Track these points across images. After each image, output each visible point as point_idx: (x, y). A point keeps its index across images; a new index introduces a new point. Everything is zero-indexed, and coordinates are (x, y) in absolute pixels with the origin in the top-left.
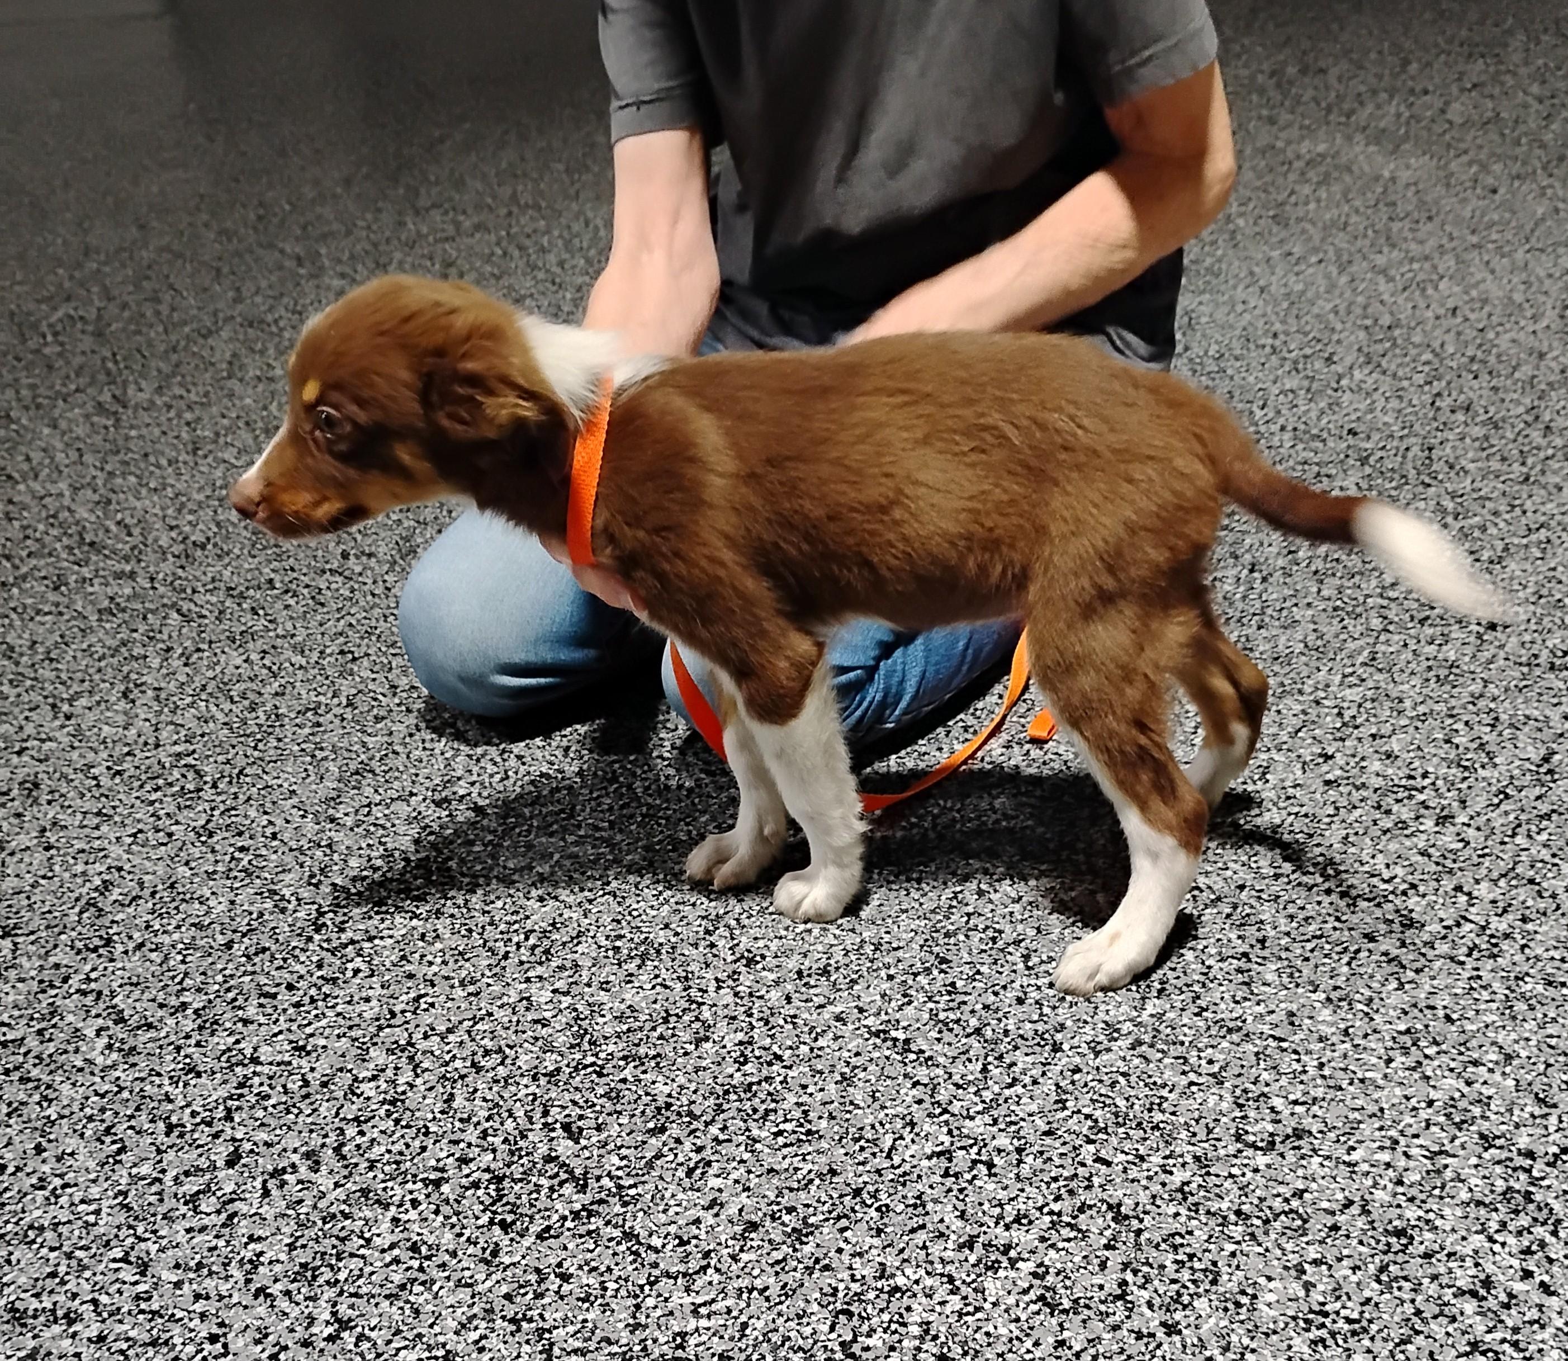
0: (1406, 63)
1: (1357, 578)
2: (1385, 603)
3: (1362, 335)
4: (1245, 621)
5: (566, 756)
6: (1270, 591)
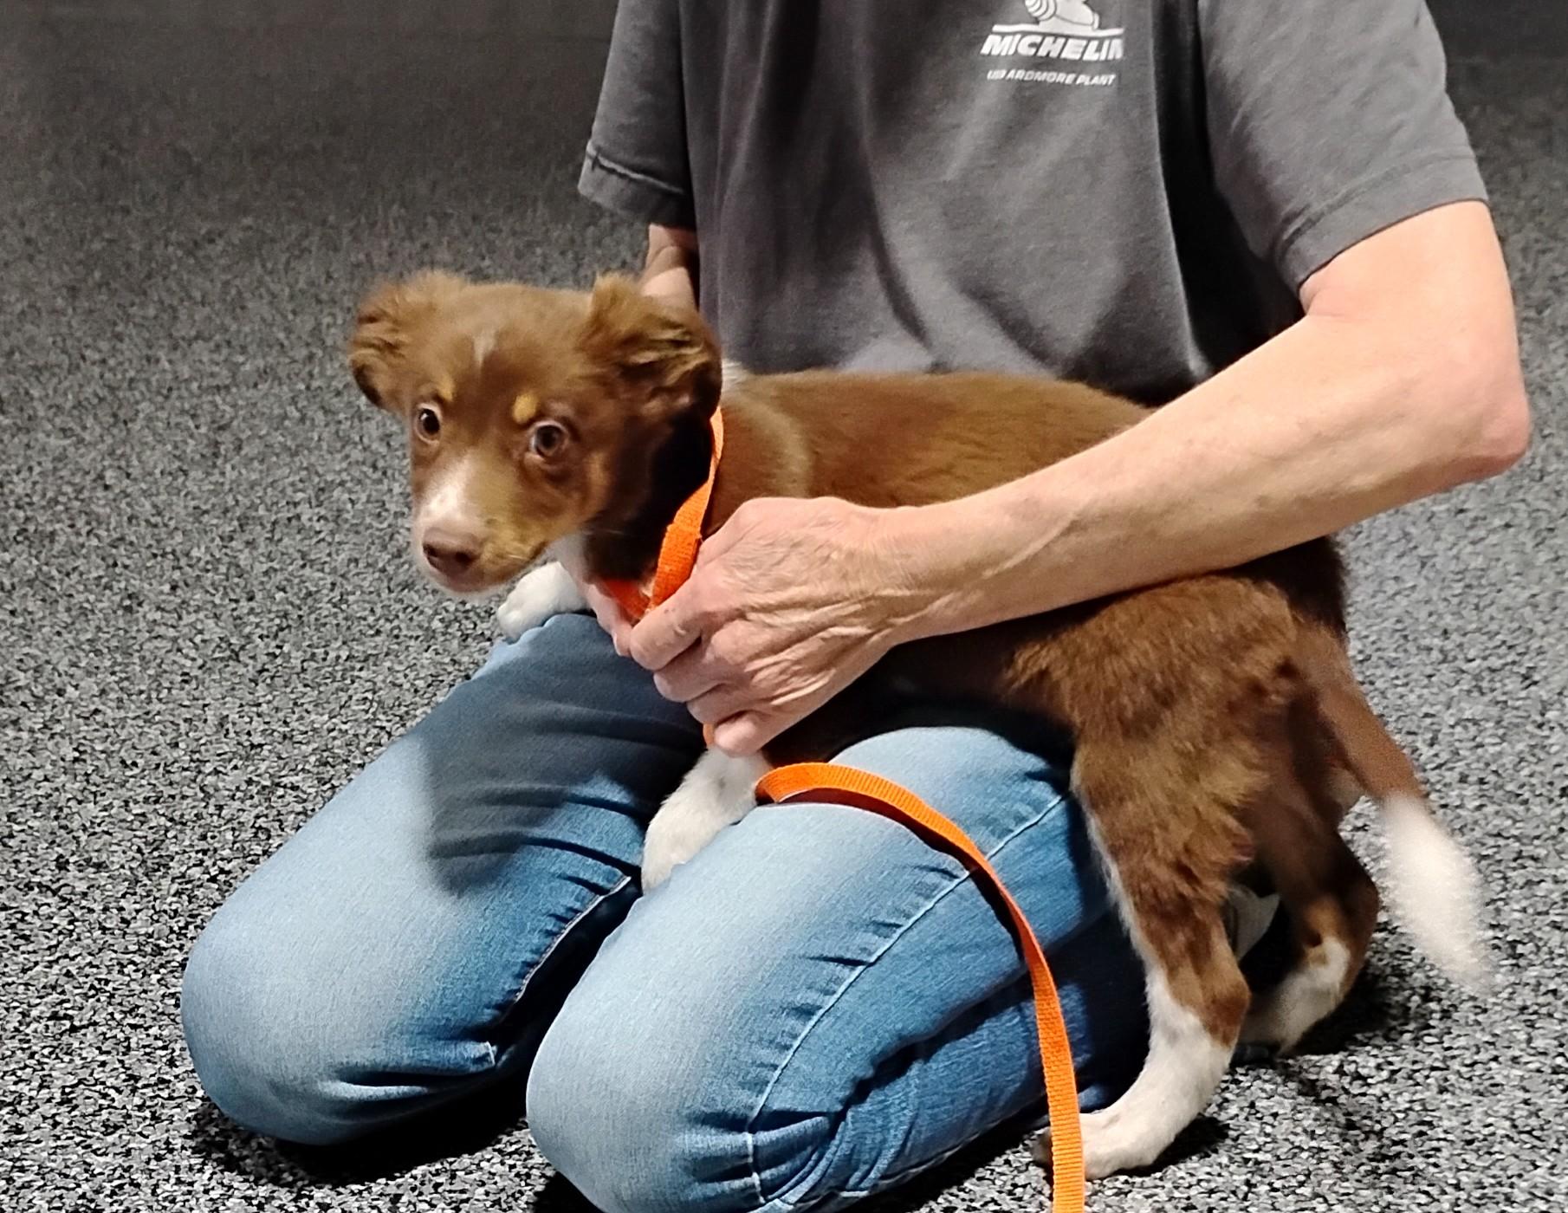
6: (1455, 1032)
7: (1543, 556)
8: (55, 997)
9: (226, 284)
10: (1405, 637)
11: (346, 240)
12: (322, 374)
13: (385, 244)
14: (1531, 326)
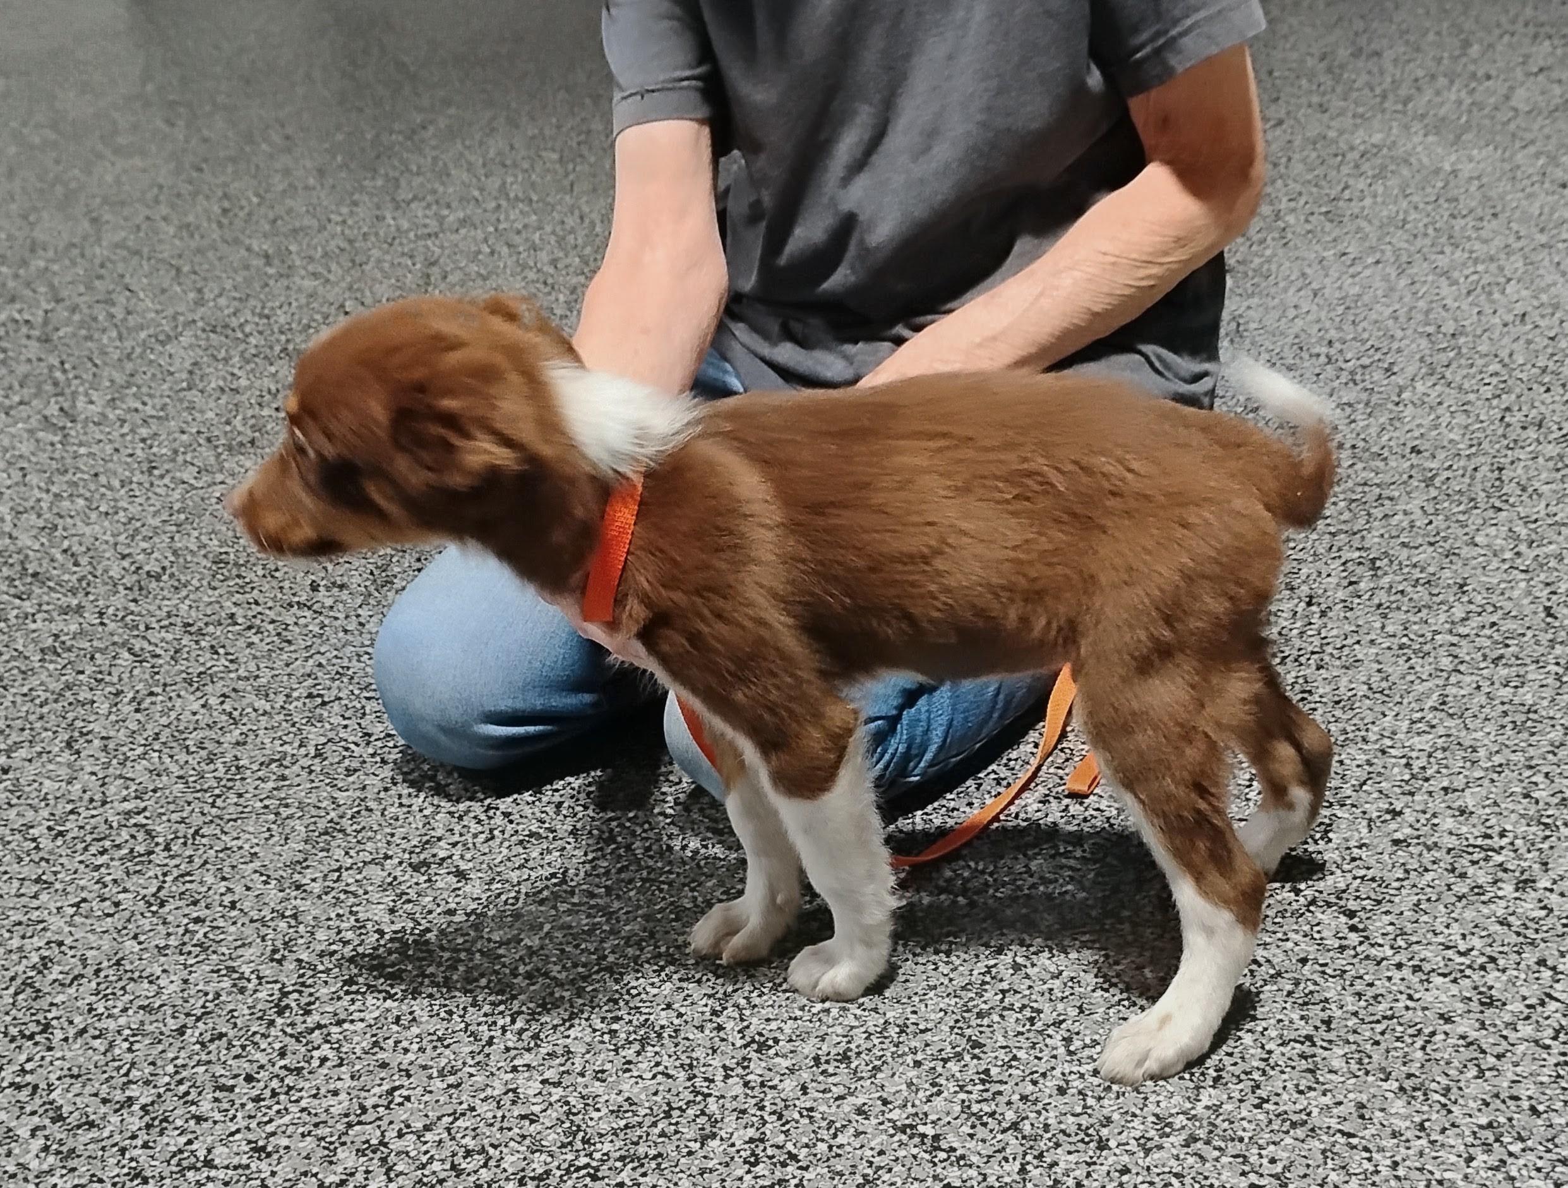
0: (1466, 44)
1: (1425, 611)
2: (1455, 640)
3: (1424, 343)
4: (1303, 660)
5: (558, 813)
6: (1329, 626)
7: (1403, 282)
8: (310, 682)
9: (435, 159)
10: (1301, 349)
11: (524, 119)
12: (507, 219)
13: (554, 120)
14: (1399, 116)
